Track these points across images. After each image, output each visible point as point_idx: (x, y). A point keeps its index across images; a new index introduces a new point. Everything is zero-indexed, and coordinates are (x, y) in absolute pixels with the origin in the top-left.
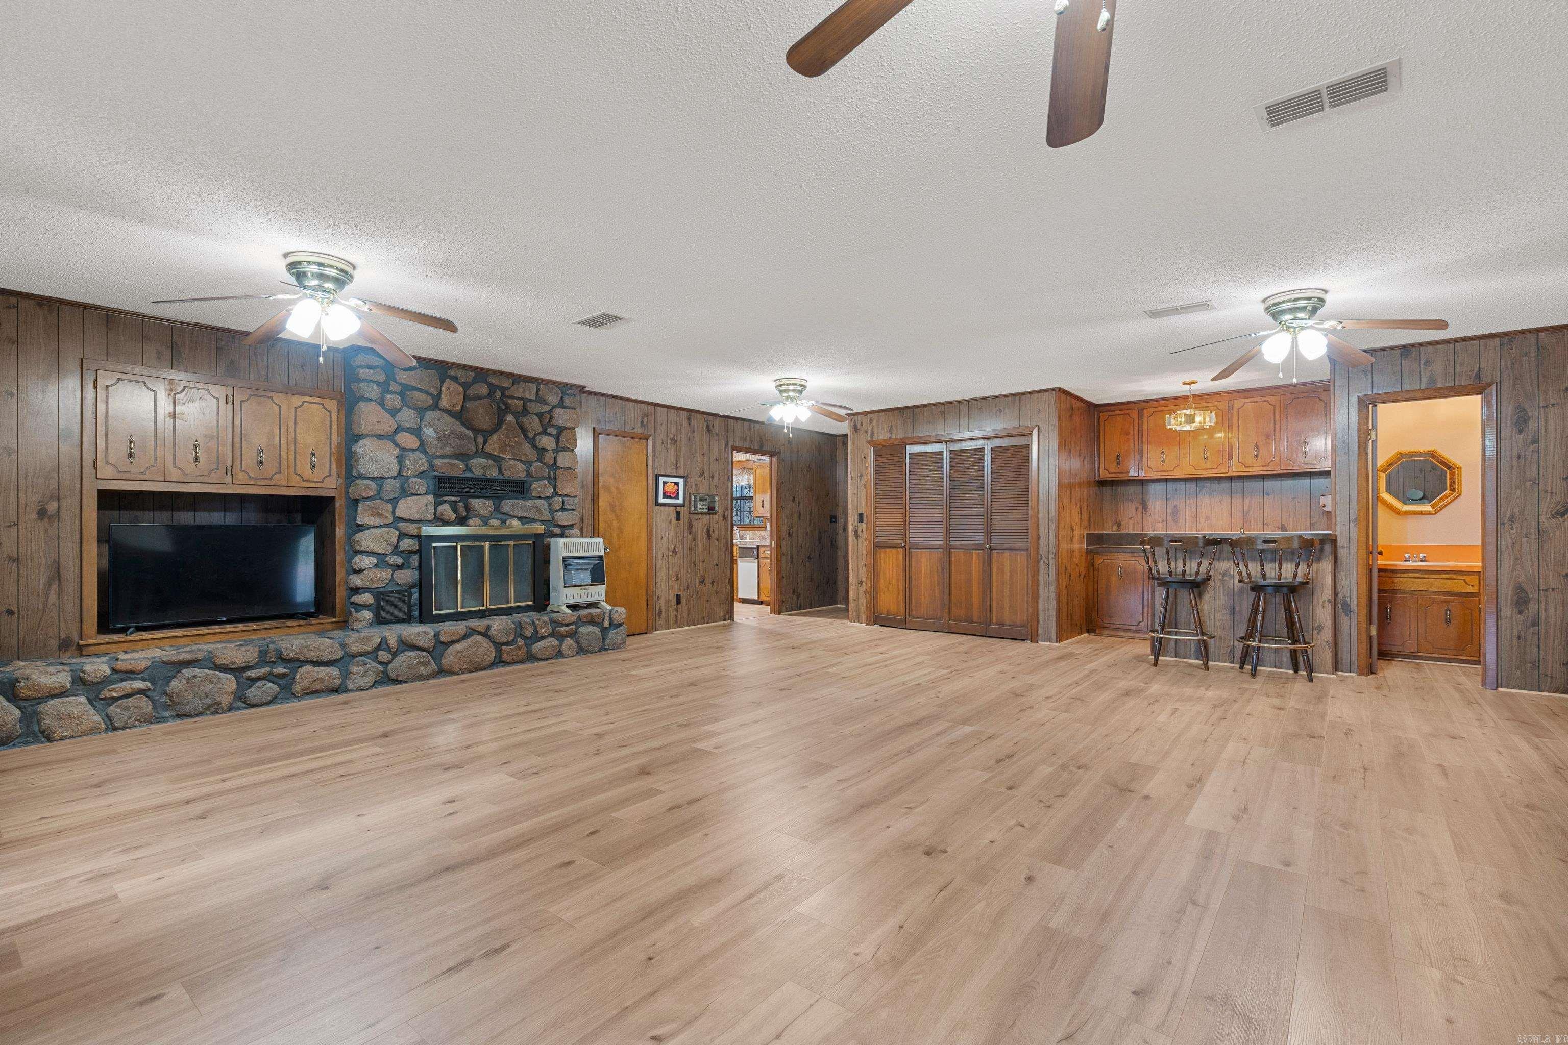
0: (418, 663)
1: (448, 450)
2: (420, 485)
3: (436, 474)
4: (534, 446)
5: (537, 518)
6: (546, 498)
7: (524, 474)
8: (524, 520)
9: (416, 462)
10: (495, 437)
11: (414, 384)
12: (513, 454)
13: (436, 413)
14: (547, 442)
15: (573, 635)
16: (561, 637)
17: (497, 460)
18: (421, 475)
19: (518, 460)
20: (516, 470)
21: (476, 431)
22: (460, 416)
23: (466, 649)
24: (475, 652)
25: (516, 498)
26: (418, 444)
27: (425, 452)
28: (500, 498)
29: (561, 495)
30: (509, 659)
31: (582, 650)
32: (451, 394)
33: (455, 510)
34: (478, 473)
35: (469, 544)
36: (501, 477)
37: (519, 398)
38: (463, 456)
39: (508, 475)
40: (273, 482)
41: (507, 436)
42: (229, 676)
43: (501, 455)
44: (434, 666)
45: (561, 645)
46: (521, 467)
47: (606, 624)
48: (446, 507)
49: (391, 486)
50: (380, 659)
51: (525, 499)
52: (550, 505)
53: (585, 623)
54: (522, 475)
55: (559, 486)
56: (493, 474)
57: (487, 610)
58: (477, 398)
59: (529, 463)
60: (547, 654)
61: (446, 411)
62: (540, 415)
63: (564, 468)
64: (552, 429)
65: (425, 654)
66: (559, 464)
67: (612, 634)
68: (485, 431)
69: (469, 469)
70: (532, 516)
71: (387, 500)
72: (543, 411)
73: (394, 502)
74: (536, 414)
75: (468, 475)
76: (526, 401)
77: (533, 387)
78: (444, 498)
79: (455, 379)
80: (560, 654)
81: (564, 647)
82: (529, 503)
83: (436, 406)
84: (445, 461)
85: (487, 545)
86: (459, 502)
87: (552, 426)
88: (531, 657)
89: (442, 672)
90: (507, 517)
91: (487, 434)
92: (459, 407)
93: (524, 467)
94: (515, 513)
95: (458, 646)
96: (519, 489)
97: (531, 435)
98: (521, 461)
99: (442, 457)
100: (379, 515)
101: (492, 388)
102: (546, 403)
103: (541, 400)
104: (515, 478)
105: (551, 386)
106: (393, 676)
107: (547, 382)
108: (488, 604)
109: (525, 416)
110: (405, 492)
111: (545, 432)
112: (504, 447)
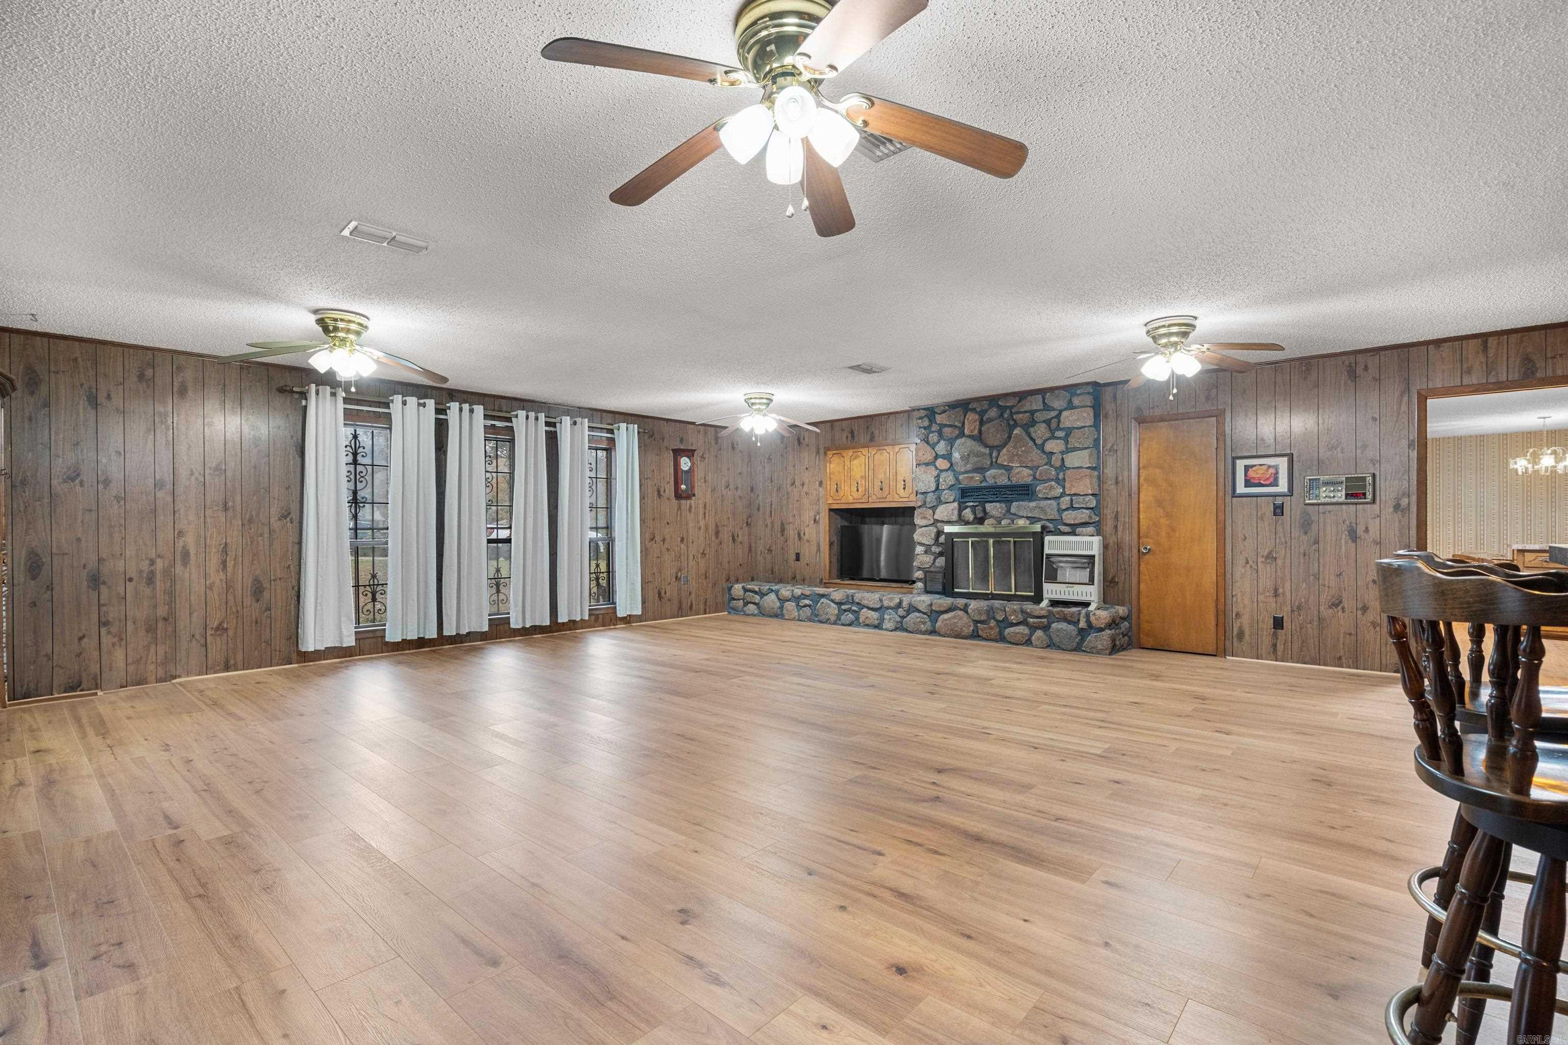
0: (920, 622)
1: (969, 467)
2: (947, 495)
3: (961, 486)
4: (1044, 452)
5: (1042, 517)
6: (1055, 498)
7: (1031, 478)
8: (1033, 520)
9: (948, 479)
10: (1005, 450)
11: (944, 422)
12: (1020, 462)
13: (963, 440)
14: (1053, 446)
15: (1046, 628)
16: (1033, 628)
17: (1008, 469)
18: (951, 487)
19: (1024, 467)
20: (1023, 475)
21: (992, 448)
22: (979, 438)
23: (949, 619)
24: (955, 623)
25: (1023, 500)
26: (949, 465)
27: (954, 471)
28: (1009, 502)
29: (1069, 495)
30: (984, 635)
31: (1051, 645)
32: (971, 423)
33: (974, 513)
34: (991, 482)
35: (977, 539)
36: (1009, 483)
37: (1026, 412)
38: (980, 470)
39: (1014, 480)
40: (887, 500)
41: (1015, 447)
42: (835, 606)
43: (1010, 464)
44: (929, 625)
45: (1031, 635)
46: (1026, 472)
47: (1082, 624)
48: (968, 511)
49: (931, 498)
50: (899, 613)
51: (1030, 500)
52: (1059, 504)
53: (1059, 620)
54: (1029, 480)
55: (1067, 485)
56: (1003, 481)
57: (991, 594)
58: (990, 420)
59: (1034, 468)
60: (1017, 639)
61: (969, 437)
62: (1048, 422)
63: (1073, 468)
64: (1060, 432)
65: (925, 616)
66: (1067, 464)
67: (1091, 637)
68: (997, 447)
69: (985, 480)
70: (1037, 516)
71: (929, 508)
72: (1049, 417)
73: (934, 508)
74: (1044, 422)
75: (984, 484)
76: (1032, 413)
77: (1039, 397)
78: (967, 504)
79: (974, 410)
80: (1028, 642)
81: (1033, 638)
82: (1033, 504)
83: (962, 434)
84: (966, 475)
85: (991, 541)
86: (977, 506)
87: (1061, 429)
88: (1001, 639)
89: (933, 632)
90: (1016, 517)
91: (1000, 448)
92: (976, 432)
93: (1031, 472)
94: (1021, 514)
95: (946, 616)
96: (1025, 492)
97: (1039, 442)
98: (1026, 467)
99: (966, 472)
100: (925, 518)
101: (1002, 409)
102: (1054, 409)
103: (1047, 408)
104: (1022, 483)
105: (1056, 392)
106: (905, 626)
107: (1052, 389)
108: (992, 589)
109: (1033, 426)
110: (940, 502)
111: (1053, 437)
112: (1011, 460)
